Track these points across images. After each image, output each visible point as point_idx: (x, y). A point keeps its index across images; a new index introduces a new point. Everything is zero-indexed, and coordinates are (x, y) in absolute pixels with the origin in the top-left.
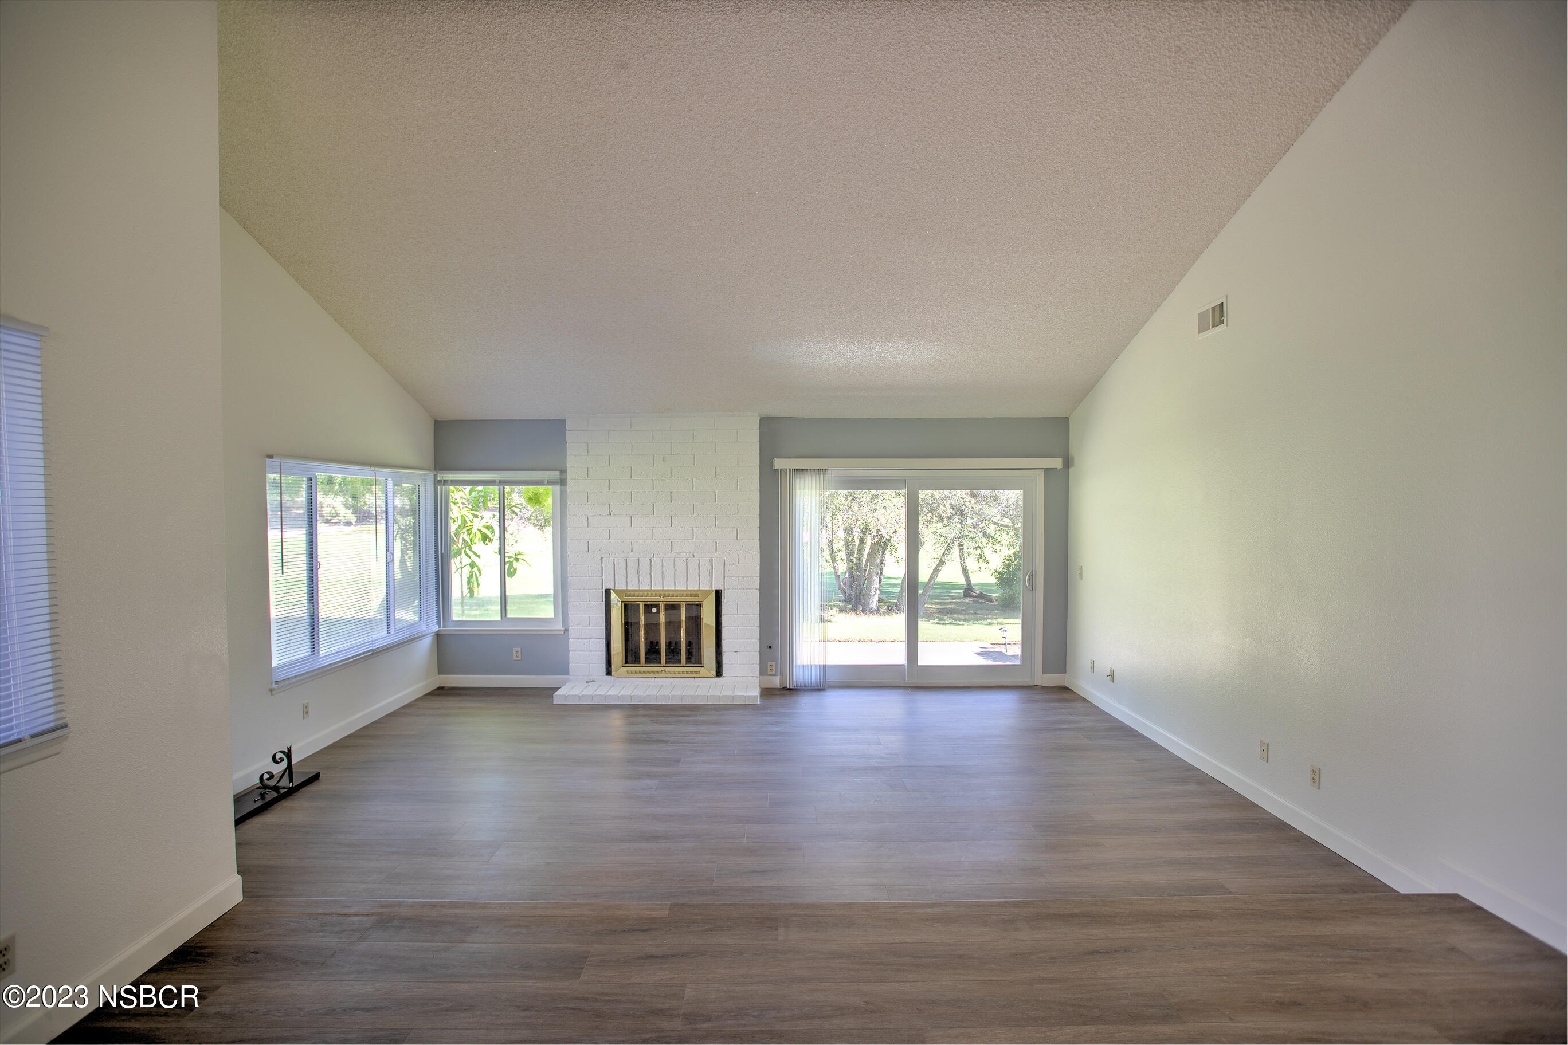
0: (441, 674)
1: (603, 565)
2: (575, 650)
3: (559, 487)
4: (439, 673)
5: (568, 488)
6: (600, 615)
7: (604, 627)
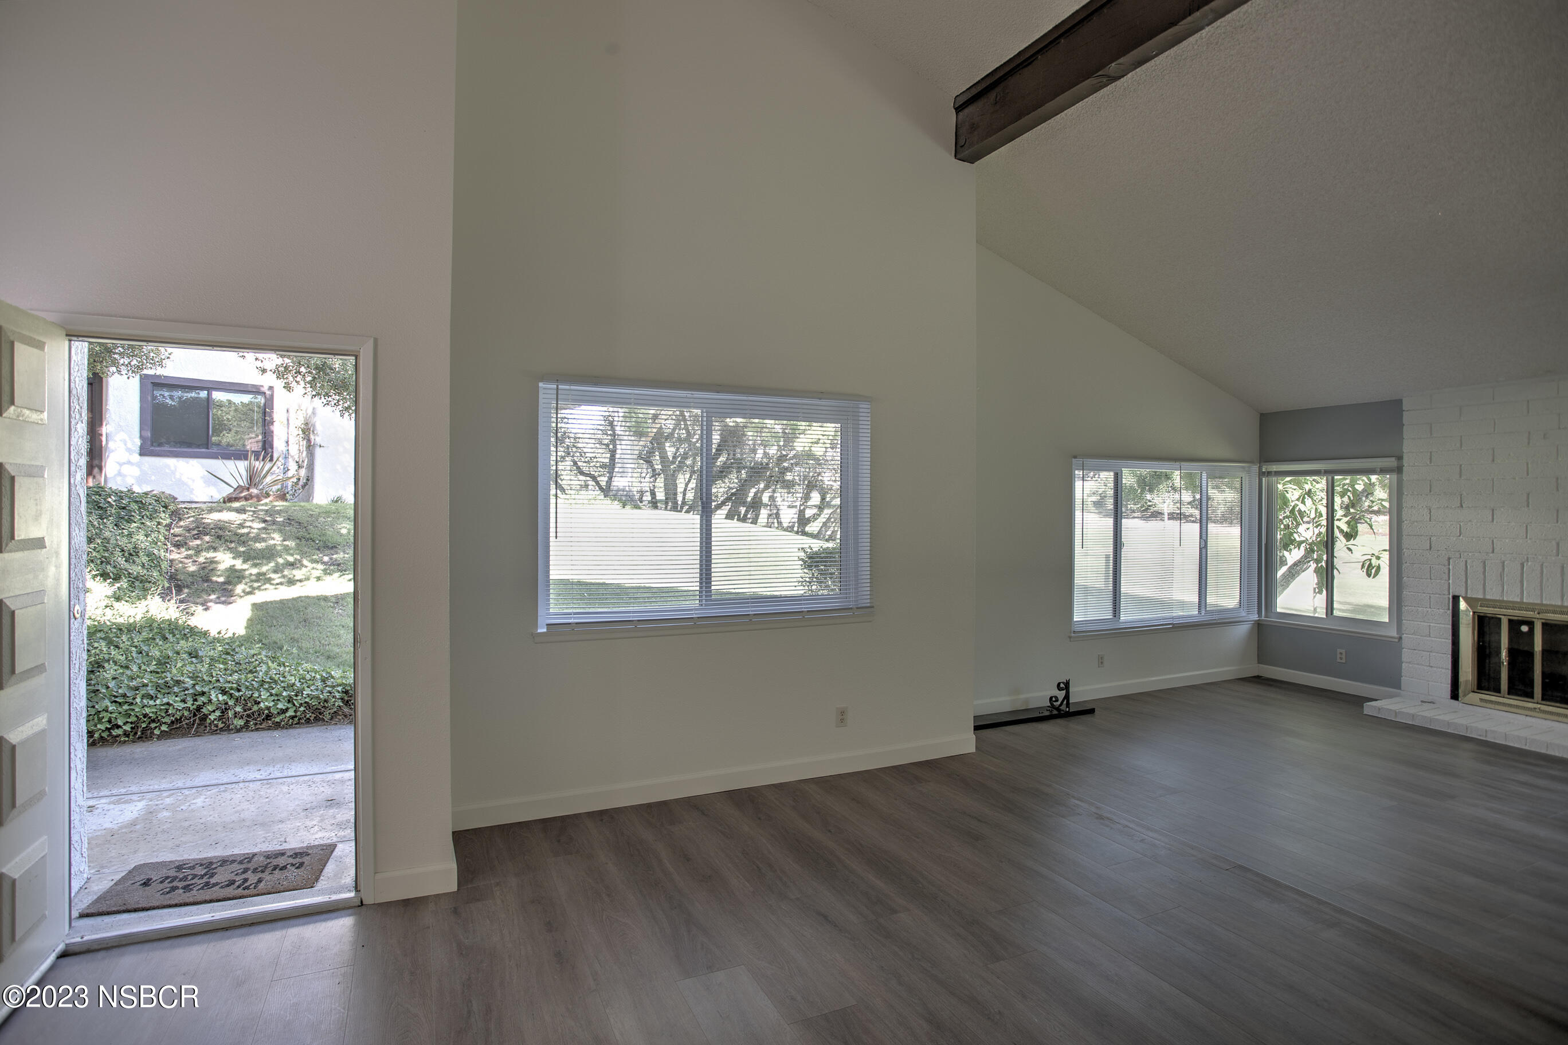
0: (1261, 664)
1: (1451, 567)
2: (1410, 663)
3: (1396, 476)
4: (1259, 663)
5: (1405, 477)
6: (1446, 626)
7: (1450, 641)
